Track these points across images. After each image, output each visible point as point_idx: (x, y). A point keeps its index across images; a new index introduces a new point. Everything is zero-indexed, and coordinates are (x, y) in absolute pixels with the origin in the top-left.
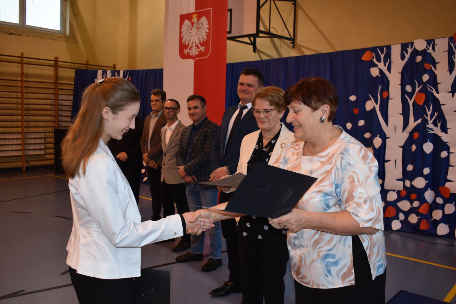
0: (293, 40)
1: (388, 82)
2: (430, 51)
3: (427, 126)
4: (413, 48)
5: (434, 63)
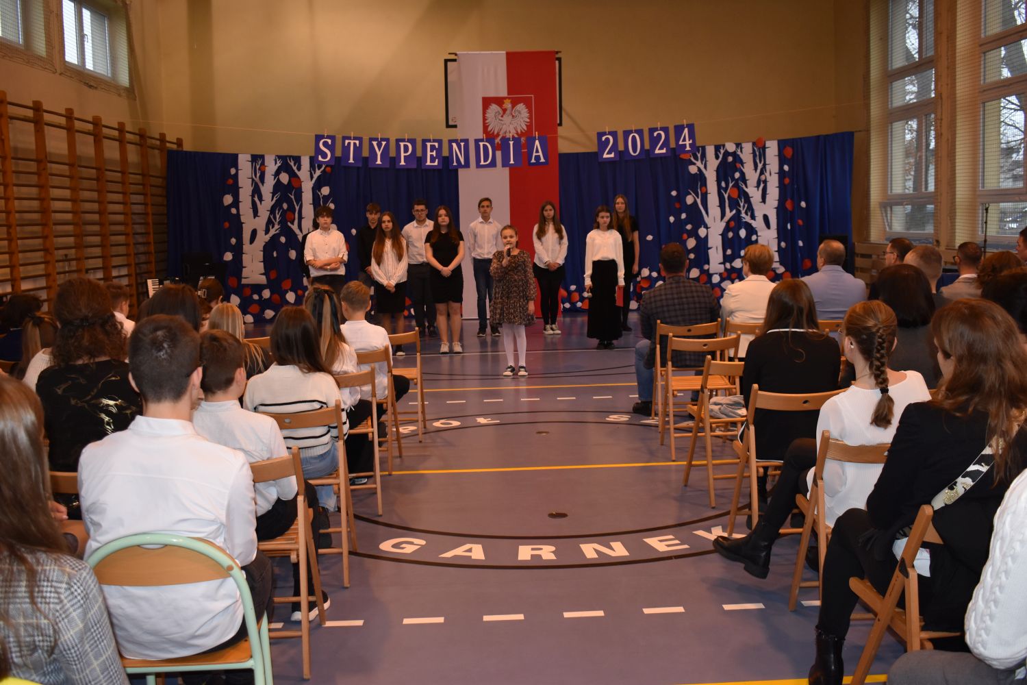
1: (705, 179)
2: (739, 153)
3: (741, 215)
4: (725, 149)
5: (742, 163)
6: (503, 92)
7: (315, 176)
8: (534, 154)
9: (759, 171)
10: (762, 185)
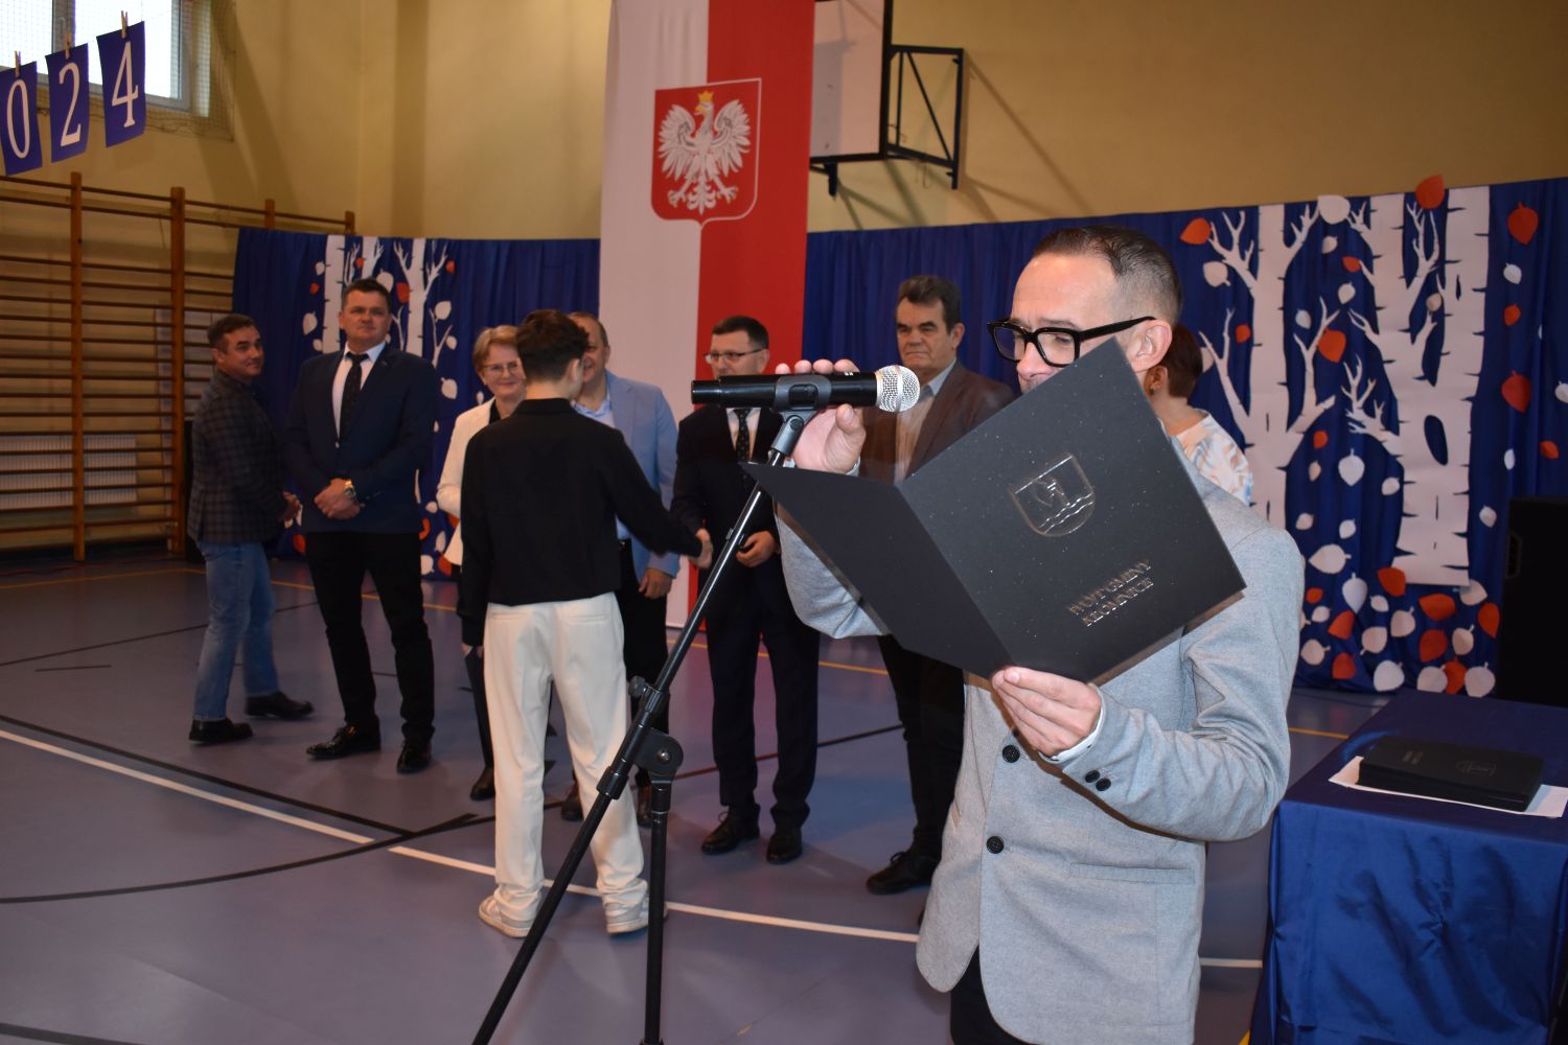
0: (953, 164)
1: (1250, 301)
2: (1358, 225)
3: (1350, 415)
4: (1316, 216)
5: (1368, 257)
6: (697, 76)
7: (431, 279)
9: (1418, 282)
10: (1429, 326)
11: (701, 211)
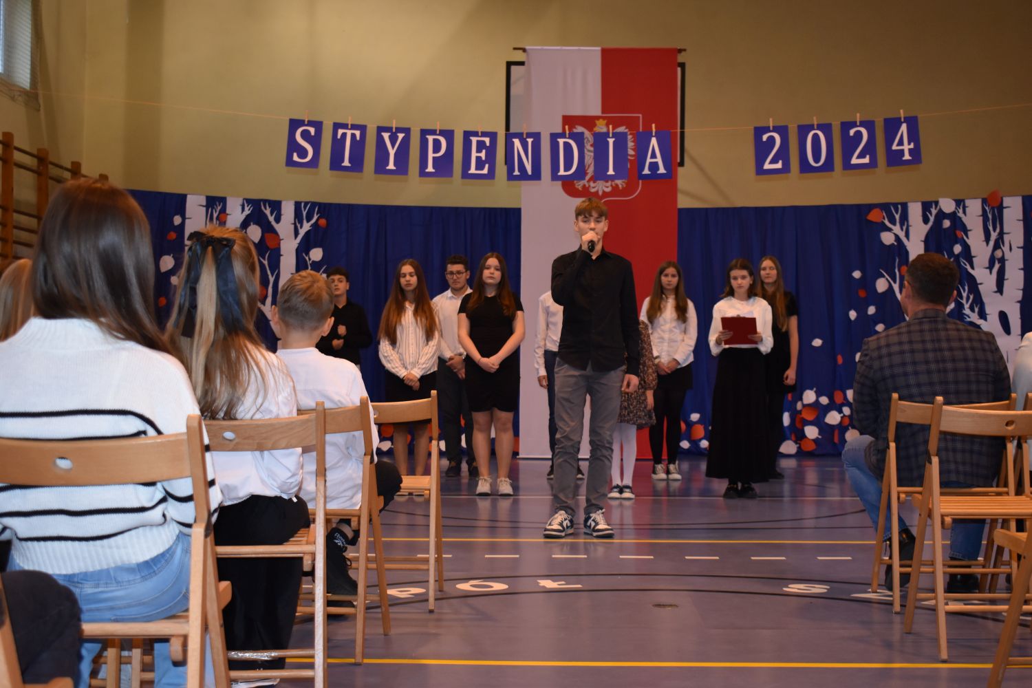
1: (907, 253)
2: (961, 214)
3: (964, 312)
5: (966, 231)
6: (595, 109)
7: (302, 232)
8: (649, 160)
9: (992, 243)
10: (997, 266)
11: (600, 193)
